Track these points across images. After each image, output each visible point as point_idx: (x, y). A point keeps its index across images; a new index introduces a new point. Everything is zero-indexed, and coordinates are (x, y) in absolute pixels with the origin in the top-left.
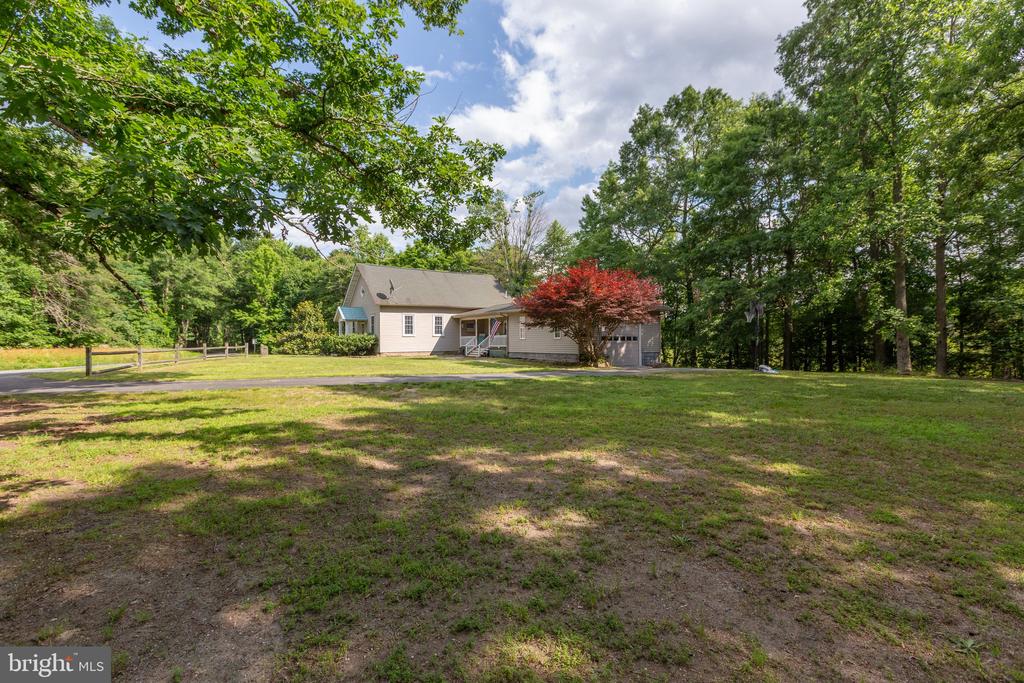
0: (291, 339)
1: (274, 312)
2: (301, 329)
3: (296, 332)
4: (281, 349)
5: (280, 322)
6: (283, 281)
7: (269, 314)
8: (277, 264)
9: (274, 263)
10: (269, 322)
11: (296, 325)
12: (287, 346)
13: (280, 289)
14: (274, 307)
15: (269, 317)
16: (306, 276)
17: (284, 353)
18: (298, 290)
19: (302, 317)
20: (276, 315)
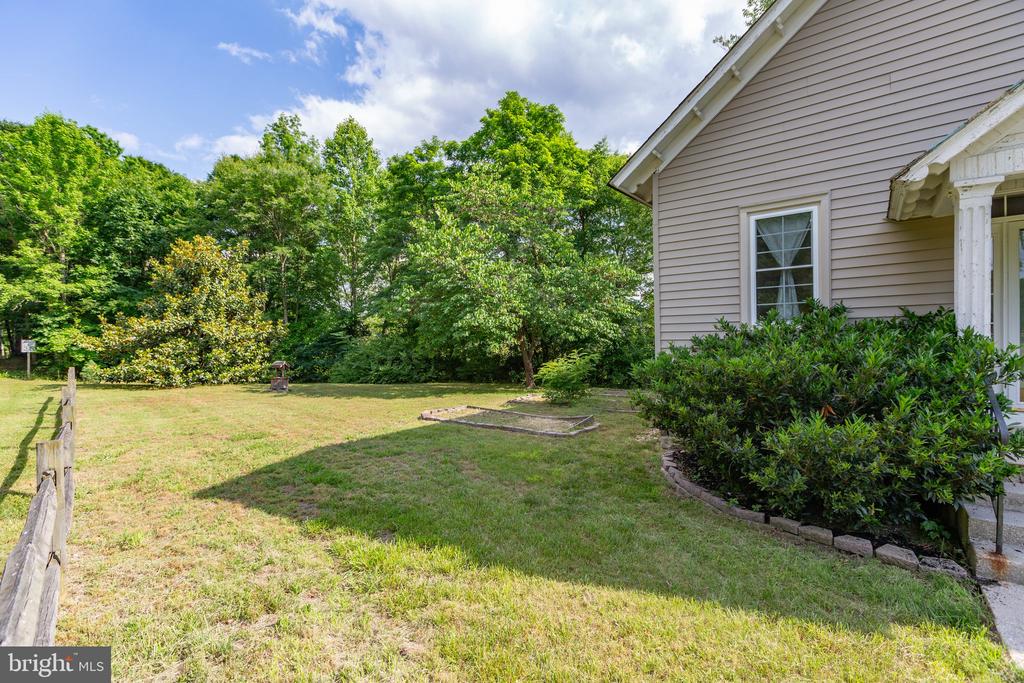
0: (153, 341)
1: (84, 276)
2: (185, 311)
3: (172, 321)
4: (122, 368)
5: (103, 300)
6: (109, 205)
7: (68, 278)
8: (90, 162)
9: (80, 159)
10: (72, 299)
11: (175, 302)
12: (144, 362)
13: (102, 219)
14: (85, 262)
15: (71, 287)
16: (167, 198)
17: (131, 381)
18: (150, 226)
19: (190, 278)
20: (92, 283)
